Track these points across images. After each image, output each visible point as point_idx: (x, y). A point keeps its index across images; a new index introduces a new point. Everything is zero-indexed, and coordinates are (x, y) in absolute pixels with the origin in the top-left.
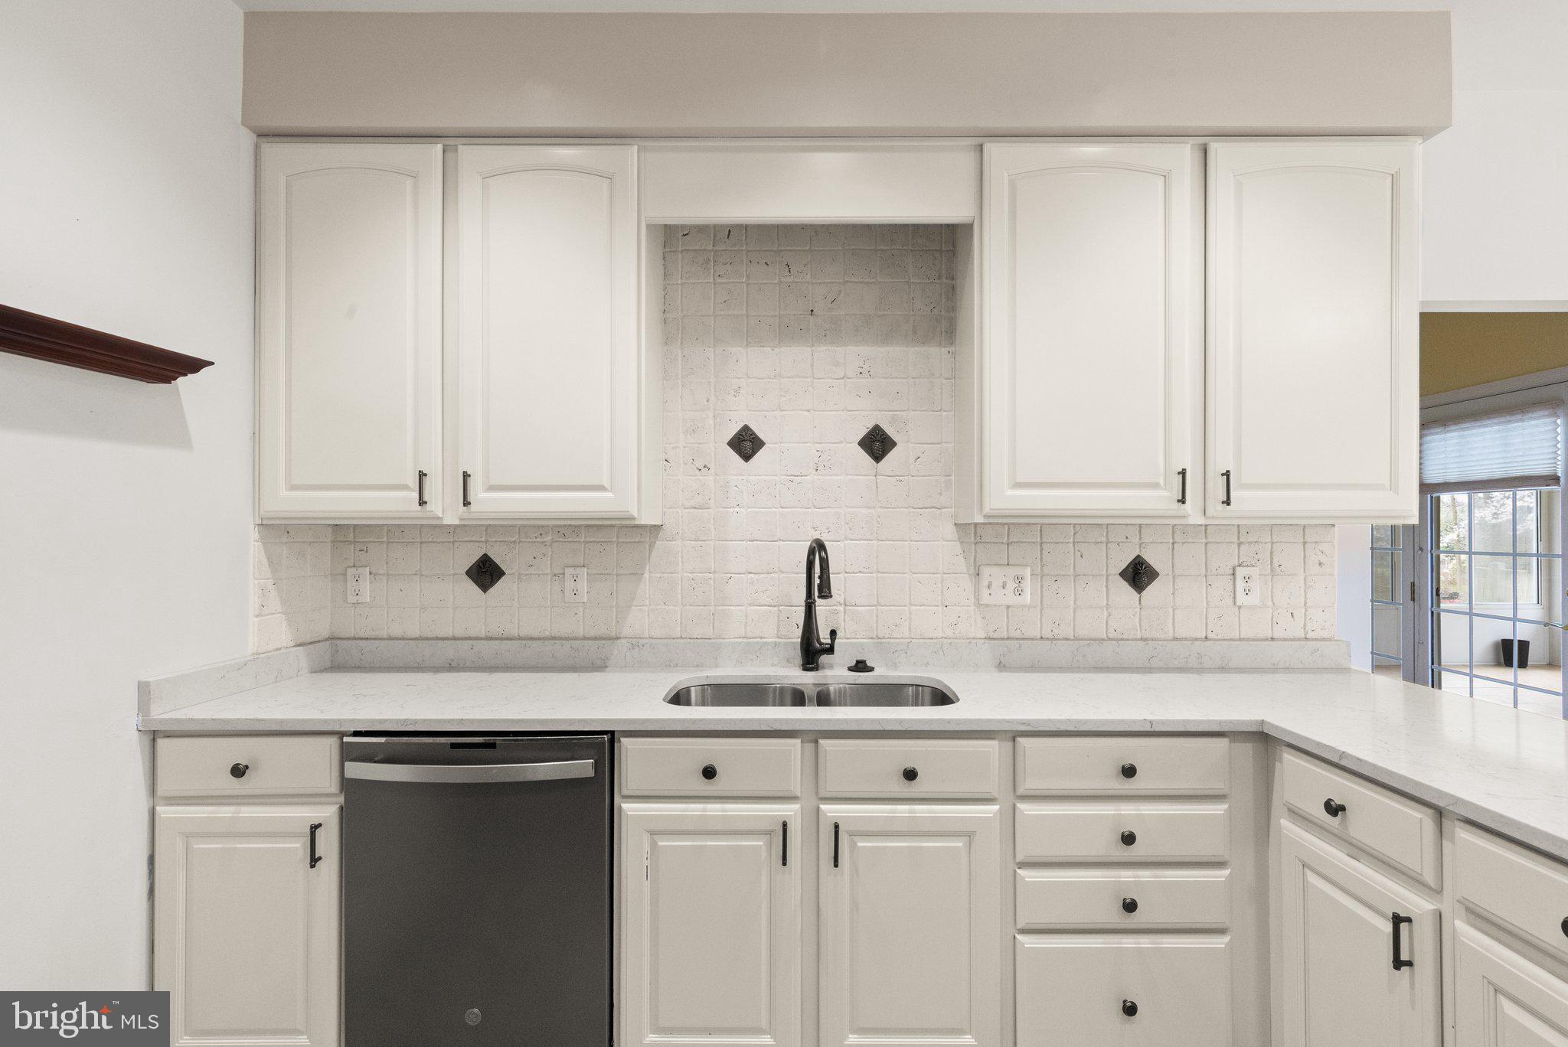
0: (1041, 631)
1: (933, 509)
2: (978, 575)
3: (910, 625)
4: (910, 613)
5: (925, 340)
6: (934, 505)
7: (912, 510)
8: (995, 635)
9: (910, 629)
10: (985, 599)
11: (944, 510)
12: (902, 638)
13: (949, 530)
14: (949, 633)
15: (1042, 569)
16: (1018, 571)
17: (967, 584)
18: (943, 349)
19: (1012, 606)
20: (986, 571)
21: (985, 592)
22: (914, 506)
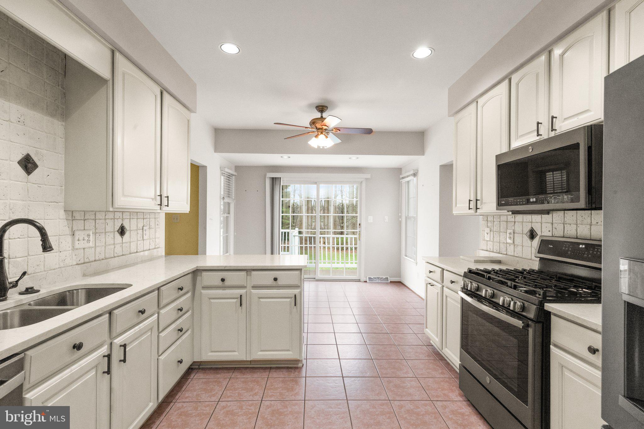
0: (95, 258)
1: (54, 203)
2: (74, 235)
3: (44, 264)
4: (44, 258)
5: (52, 115)
6: (55, 201)
7: (45, 203)
8: (80, 262)
9: (44, 266)
10: (77, 246)
11: (60, 204)
12: (41, 272)
13: (62, 213)
14: (62, 265)
15: (95, 230)
16: (87, 232)
17: (69, 239)
18: (59, 122)
19: (86, 248)
20: (77, 233)
21: (77, 242)
22: (46, 201)
